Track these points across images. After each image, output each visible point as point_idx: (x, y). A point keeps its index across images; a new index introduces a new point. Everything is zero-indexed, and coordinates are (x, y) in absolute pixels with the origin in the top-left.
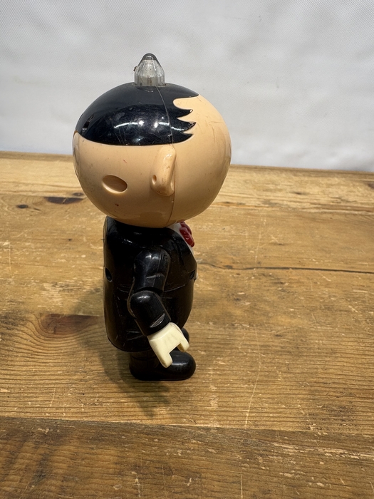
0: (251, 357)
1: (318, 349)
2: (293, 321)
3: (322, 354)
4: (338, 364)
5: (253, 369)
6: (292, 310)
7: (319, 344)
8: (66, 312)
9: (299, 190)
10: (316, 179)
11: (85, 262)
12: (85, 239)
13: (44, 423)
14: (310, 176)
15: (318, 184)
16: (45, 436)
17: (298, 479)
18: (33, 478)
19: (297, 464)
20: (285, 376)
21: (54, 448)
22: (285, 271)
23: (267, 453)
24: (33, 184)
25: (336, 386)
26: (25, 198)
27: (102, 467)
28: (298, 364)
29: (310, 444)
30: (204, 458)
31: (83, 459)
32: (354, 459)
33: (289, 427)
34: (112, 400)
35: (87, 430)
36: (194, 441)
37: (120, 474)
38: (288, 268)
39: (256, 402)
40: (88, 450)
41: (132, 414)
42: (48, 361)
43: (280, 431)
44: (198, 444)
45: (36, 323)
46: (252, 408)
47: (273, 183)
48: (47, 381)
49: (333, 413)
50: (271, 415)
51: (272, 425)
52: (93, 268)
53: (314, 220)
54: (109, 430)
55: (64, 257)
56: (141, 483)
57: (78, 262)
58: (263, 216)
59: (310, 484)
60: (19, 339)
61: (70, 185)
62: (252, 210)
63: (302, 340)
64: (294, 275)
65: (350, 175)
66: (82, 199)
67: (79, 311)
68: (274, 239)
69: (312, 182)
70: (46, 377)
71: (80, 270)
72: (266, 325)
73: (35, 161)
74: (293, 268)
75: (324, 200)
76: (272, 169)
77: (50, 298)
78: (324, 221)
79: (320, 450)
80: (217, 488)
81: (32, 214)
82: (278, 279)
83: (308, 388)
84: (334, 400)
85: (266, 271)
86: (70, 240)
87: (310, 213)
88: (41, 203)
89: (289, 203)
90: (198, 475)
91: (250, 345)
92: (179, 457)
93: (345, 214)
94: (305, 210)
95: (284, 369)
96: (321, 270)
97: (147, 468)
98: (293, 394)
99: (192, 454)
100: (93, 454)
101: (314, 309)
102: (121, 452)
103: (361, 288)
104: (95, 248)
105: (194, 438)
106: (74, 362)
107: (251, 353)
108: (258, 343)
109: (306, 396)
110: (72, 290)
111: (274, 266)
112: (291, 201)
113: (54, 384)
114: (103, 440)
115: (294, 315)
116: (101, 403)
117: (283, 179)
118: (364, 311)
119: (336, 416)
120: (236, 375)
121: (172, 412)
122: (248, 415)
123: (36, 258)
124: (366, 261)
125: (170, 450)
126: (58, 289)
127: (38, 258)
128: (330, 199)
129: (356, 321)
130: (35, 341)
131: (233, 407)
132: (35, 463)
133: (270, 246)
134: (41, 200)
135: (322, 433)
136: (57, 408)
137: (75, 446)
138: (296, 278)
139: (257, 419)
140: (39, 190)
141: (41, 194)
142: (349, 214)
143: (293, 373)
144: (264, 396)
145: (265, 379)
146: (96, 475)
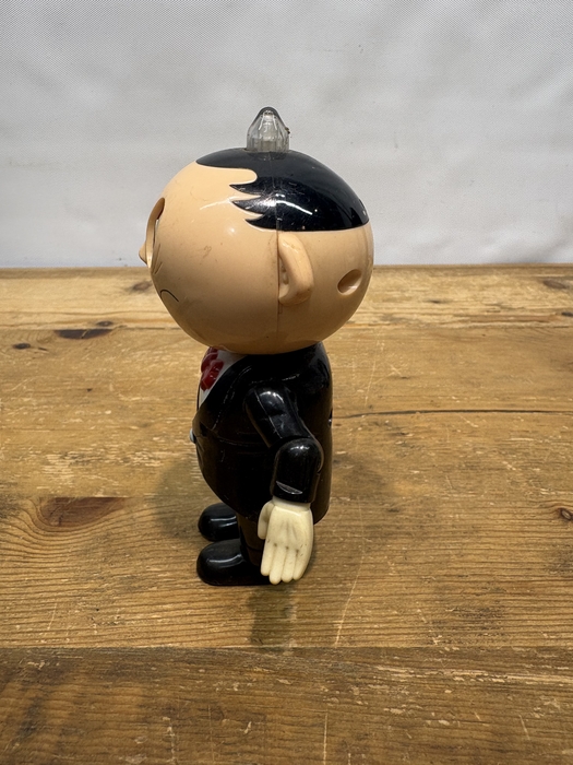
0: (351, 544)
1: (453, 526)
2: (417, 488)
3: (458, 534)
4: (482, 546)
5: (353, 561)
6: (416, 472)
7: (454, 520)
8: (78, 494)
9: (437, 297)
10: (464, 278)
11: (110, 421)
12: (111, 388)
13: (37, 653)
14: (454, 275)
15: (467, 287)
16: (39, 672)
17: (411, 717)
18: (18, 733)
19: (410, 694)
20: (399, 568)
21: (50, 688)
22: (409, 416)
23: (367, 681)
24: (39, 314)
25: (476, 579)
26: (26, 335)
27: (120, 713)
28: (420, 551)
29: (432, 665)
30: (272, 693)
31: (93, 703)
32: (497, 683)
33: (402, 643)
34: (138, 617)
35: (101, 661)
36: (258, 669)
37: (145, 721)
38: (414, 412)
39: (355, 609)
40: (101, 690)
41: (168, 634)
42: (48, 565)
43: (387, 649)
44: (265, 673)
45: (33, 512)
46: (347, 617)
47: (399, 288)
48: (44, 595)
49: (470, 618)
50: (376, 626)
51: (376, 641)
52: (121, 428)
53: (457, 338)
54: (133, 660)
55: (80, 416)
56: (176, 733)
57: (99, 421)
58: (381, 338)
59: (429, 722)
60: (7, 537)
61: (95, 311)
62: (364, 330)
63: (428, 516)
64: (422, 421)
65: (517, 270)
66: (110, 330)
67: (98, 491)
68: (395, 371)
69: (458, 284)
70: (44, 589)
71: (103, 432)
72: (376, 497)
73: (44, 280)
74: (421, 412)
75: (474, 309)
76: (397, 269)
77: (56, 476)
78: (472, 340)
79: (447, 673)
80: (287, 734)
81: (35, 356)
82: (398, 428)
83: (433, 584)
84: (472, 600)
85: (380, 417)
86: (89, 390)
87: (452, 329)
88: (49, 340)
89: (421, 317)
90: (261, 717)
91: (350, 527)
92: (235, 693)
93: (506, 328)
94: (445, 326)
95: (400, 558)
96: (464, 411)
97: (186, 710)
98: (411, 594)
99: (254, 688)
100: (108, 694)
101: (449, 469)
102: (150, 689)
103: (524, 434)
104: (126, 399)
105: (258, 664)
106: (86, 564)
107: (351, 538)
108: (362, 524)
109: (429, 597)
110: (88, 461)
111: (393, 410)
112: (424, 314)
113: (56, 597)
114: (124, 674)
115: (419, 480)
116: (123, 622)
117: (413, 283)
118: (526, 468)
119: (473, 622)
120: (326, 571)
121: (227, 629)
122: (340, 627)
123: (37, 419)
124: (533, 395)
125: (221, 683)
126: (69, 461)
127: (41, 419)
128: (484, 307)
129: (513, 483)
130: (31, 538)
131: (319, 617)
132: (21, 712)
133: (388, 382)
134: (50, 335)
135: (451, 649)
136: (57, 632)
137: (81, 684)
138: (426, 425)
139: (355, 632)
140: (47, 321)
141: (49, 327)
142: (510, 327)
143: (412, 564)
144: (367, 599)
145: (370, 574)
146: (110, 724)
